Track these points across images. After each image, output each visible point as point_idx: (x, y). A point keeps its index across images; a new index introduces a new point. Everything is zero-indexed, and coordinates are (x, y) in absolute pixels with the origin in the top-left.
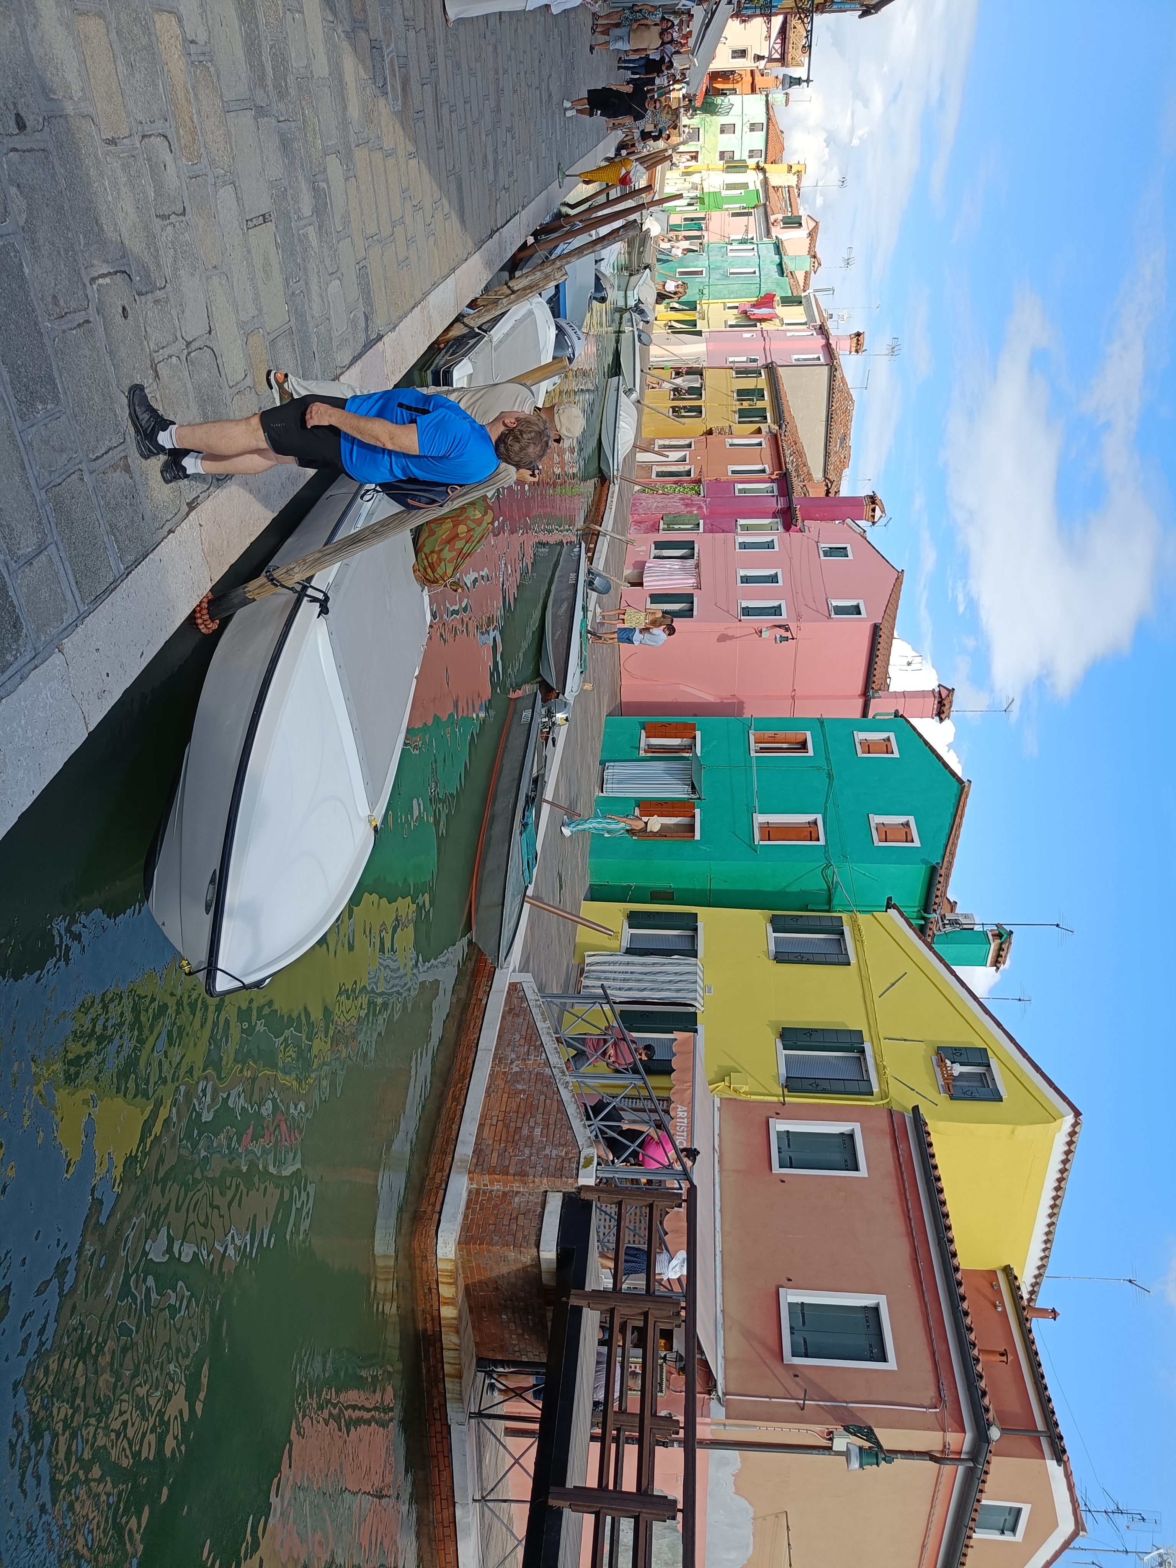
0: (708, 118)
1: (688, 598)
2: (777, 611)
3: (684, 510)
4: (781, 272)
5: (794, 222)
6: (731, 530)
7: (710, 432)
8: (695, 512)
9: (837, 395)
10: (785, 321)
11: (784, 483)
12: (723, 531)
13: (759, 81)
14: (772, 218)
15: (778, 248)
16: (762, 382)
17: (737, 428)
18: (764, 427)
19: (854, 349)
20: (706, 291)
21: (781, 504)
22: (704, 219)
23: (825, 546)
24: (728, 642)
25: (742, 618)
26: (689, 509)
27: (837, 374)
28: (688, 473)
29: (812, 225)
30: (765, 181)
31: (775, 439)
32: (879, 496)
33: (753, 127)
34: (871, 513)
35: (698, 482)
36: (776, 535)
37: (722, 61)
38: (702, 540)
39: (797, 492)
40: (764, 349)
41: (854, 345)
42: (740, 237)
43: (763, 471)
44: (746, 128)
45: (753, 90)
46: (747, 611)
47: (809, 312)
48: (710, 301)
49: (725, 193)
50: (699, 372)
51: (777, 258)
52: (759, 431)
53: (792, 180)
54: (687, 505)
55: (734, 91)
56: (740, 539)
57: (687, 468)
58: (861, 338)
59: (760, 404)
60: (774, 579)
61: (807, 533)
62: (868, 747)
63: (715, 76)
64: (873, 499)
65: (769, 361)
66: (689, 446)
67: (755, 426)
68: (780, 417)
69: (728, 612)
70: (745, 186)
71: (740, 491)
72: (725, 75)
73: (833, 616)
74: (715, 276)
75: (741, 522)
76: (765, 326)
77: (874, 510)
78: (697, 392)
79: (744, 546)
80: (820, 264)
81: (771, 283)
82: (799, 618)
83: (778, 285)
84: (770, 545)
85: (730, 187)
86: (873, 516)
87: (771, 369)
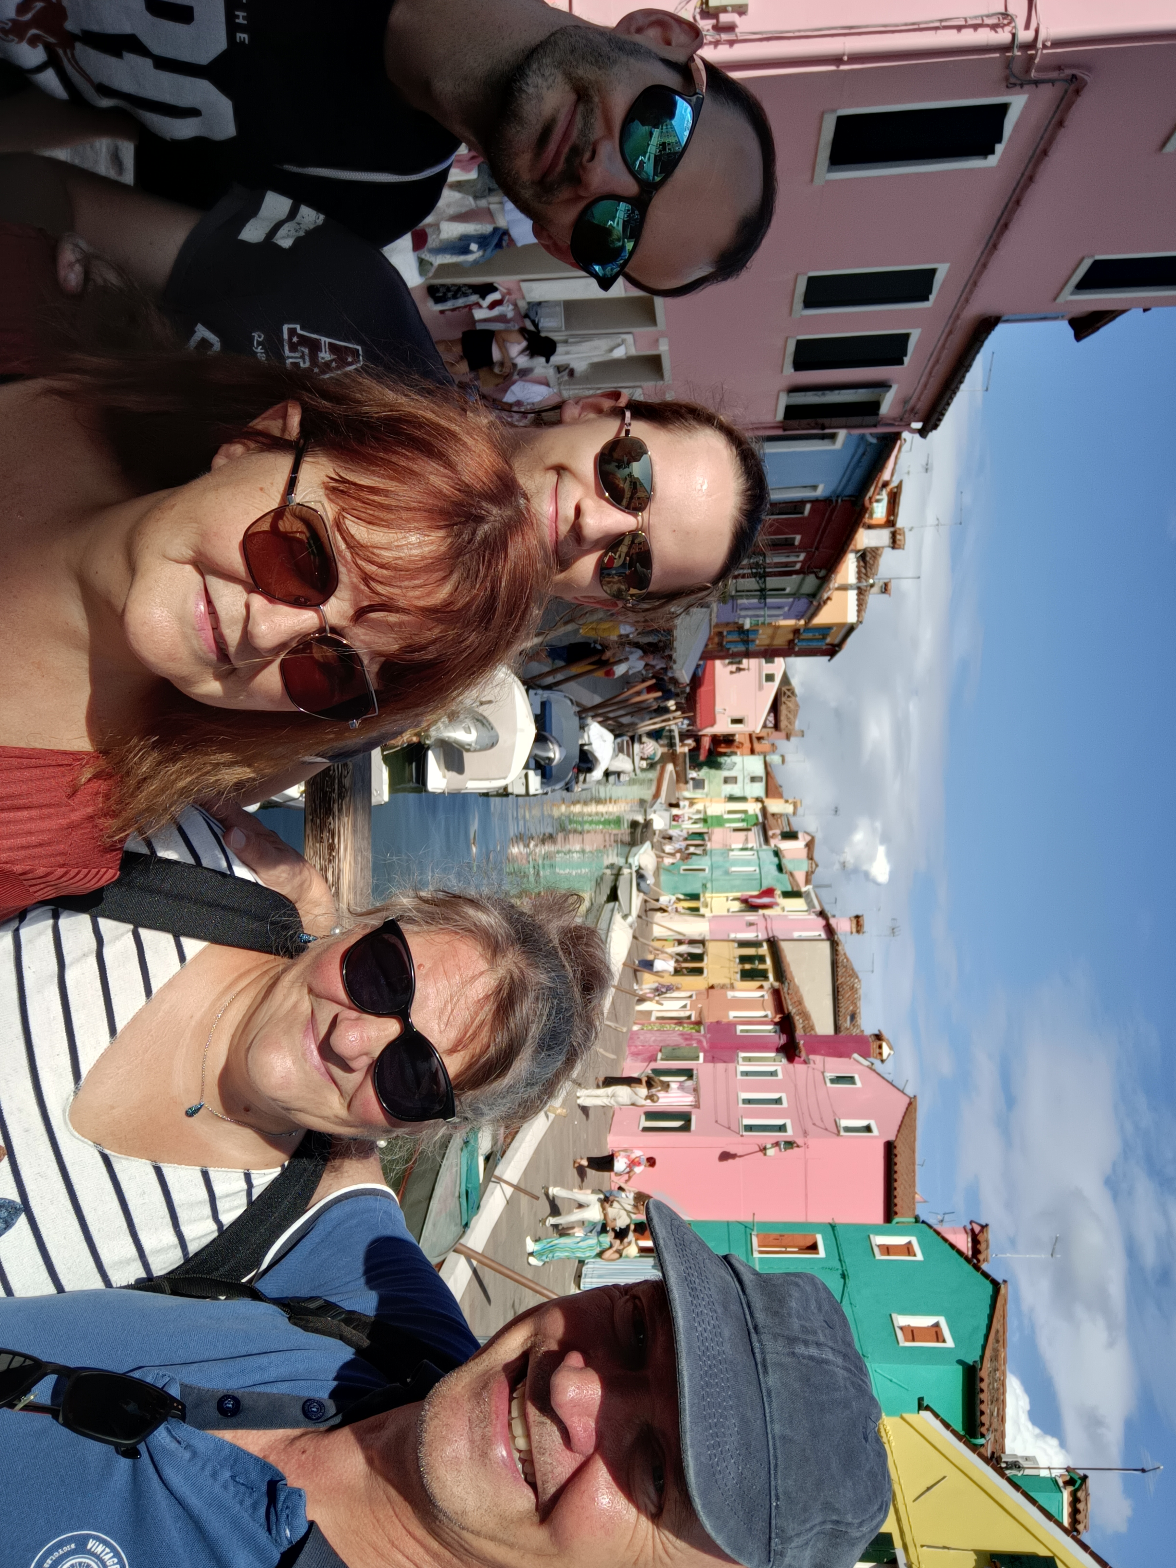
0: (713, 772)
1: (686, 1117)
2: (782, 1128)
3: (683, 1043)
4: (780, 868)
5: (791, 835)
6: (733, 1059)
7: (712, 987)
8: (695, 1045)
9: (841, 971)
10: (786, 909)
11: (786, 1024)
12: (725, 1062)
13: (757, 746)
14: (770, 833)
15: (777, 853)
16: (764, 950)
17: (740, 984)
18: (766, 985)
19: (854, 930)
20: (709, 885)
21: (783, 1040)
22: (707, 833)
23: (829, 1075)
24: (730, 1161)
25: (745, 1133)
26: (688, 1042)
27: (840, 948)
28: (689, 1017)
29: (808, 838)
30: (764, 810)
31: (777, 994)
32: (886, 1034)
33: (753, 779)
34: (878, 1051)
35: (699, 1023)
36: (779, 1065)
37: (723, 726)
38: (700, 1064)
39: (799, 1032)
40: (766, 928)
41: (854, 926)
42: (740, 846)
43: (766, 1016)
44: (747, 780)
45: (752, 752)
46: (750, 1128)
47: (810, 904)
48: (714, 895)
49: (726, 816)
50: (702, 942)
51: (776, 860)
52: (761, 987)
53: (790, 809)
54: (686, 1039)
55: (735, 753)
56: (743, 1067)
57: (687, 1014)
58: (860, 919)
59: (761, 967)
60: (778, 1101)
61: (812, 1065)
62: (887, 1250)
63: (717, 740)
64: (878, 1037)
65: (771, 935)
66: (691, 997)
67: (758, 984)
68: (780, 973)
69: (729, 1128)
70: (745, 812)
71: (742, 1031)
72: (726, 741)
73: (842, 1133)
74: (717, 873)
75: (742, 1055)
76: (767, 912)
77: (880, 1047)
78: (699, 958)
79: (746, 1074)
80: (817, 865)
81: (771, 877)
82: (805, 1133)
83: (778, 881)
84: (773, 1074)
85: (730, 812)
86: (881, 1054)
87: (773, 944)
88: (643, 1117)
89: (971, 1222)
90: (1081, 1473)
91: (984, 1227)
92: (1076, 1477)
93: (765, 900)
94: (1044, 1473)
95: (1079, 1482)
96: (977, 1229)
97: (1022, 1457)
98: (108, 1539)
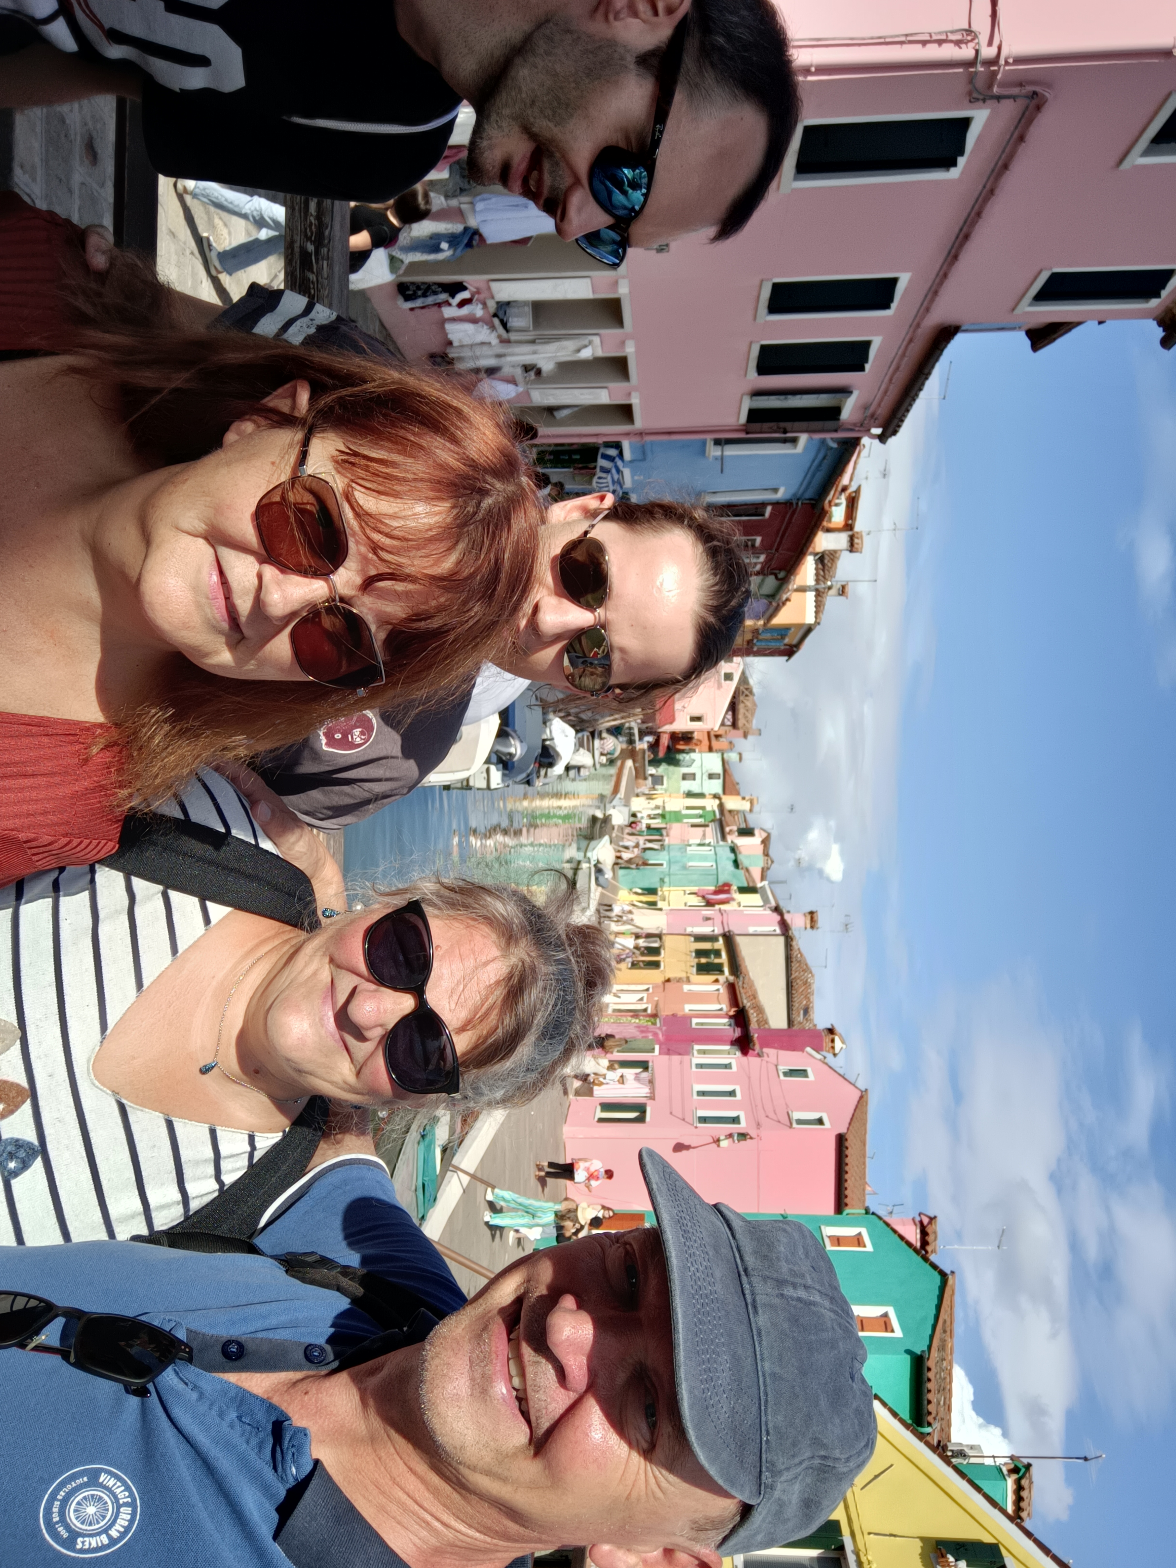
0: (672, 768)
1: (641, 1109)
2: (735, 1120)
3: (639, 1035)
4: (736, 863)
5: (746, 832)
6: (688, 1052)
7: (668, 980)
8: (651, 1037)
9: (795, 966)
10: (742, 904)
11: (740, 1018)
12: (680, 1054)
13: (715, 743)
14: (727, 829)
15: (733, 850)
16: (720, 944)
17: (695, 978)
18: (722, 979)
19: (808, 926)
20: (667, 880)
21: (738, 1032)
22: (665, 828)
23: (783, 1068)
24: (684, 1152)
25: (699, 1125)
26: (644, 1035)
27: (794, 943)
28: (645, 1010)
29: (764, 835)
30: (721, 806)
31: (732, 988)
32: (838, 1029)
33: (711, 776)
34: (830, 1045)
35: (655, 1016)
36: (734, 1058)
37: (681, 724)
38: (655, 1057)
39: (753, 1026)
40: (722, 923)
41: (808, 922)
42: (698, 841)
43: (721, 1010)
44: (705, 777)
45: (711, 749)
46: (704, 1120)
47: (766, 900)
48: (672, 888)
49: (685, 812)
50: (659, 936)
51: (732, 856)
52: (717, 981)
53: (746, 806)
54: (642, 1032)
55: (694, 751)
56: (697, 1059)
57: (644, 1006)
58: (815, 915)
59: (717, 961)
60: (732, 1093)
61: (765, 1058)
62: (838, 1241)
63: (675, 737)
64: (831, 1031)
65: (726, 930)
66: (647, 990)
67: (713, 978)
68: (736, 967)
69: (684, 1120)
70: (703, 808)
71: (697, 1024)
72: (686, 737)
73: (795, 1125)
74: (675, 868)
75: (697, 1047)
76: (723, 907)
77: (833, 1041)
78: (656, 951)
79: (700, 1066)
80: (772, 862)
81: (727, 872)
82: (758, 1125)
83: (734, 876)
84: (728, 1066)
85: (688, 808)
86: (833, 1048)
87: (729, 939)
88: (599, 1108)
89: (920, 1214)
90: (1025, 1461)
91: (932, 1219)
92: (1020, 1466)
93: (722, 896)
94: (989, 1462)
95: (1023, 1470)
96: (926, 1221)
97: (967, 1446)
98: (119, 1473)
